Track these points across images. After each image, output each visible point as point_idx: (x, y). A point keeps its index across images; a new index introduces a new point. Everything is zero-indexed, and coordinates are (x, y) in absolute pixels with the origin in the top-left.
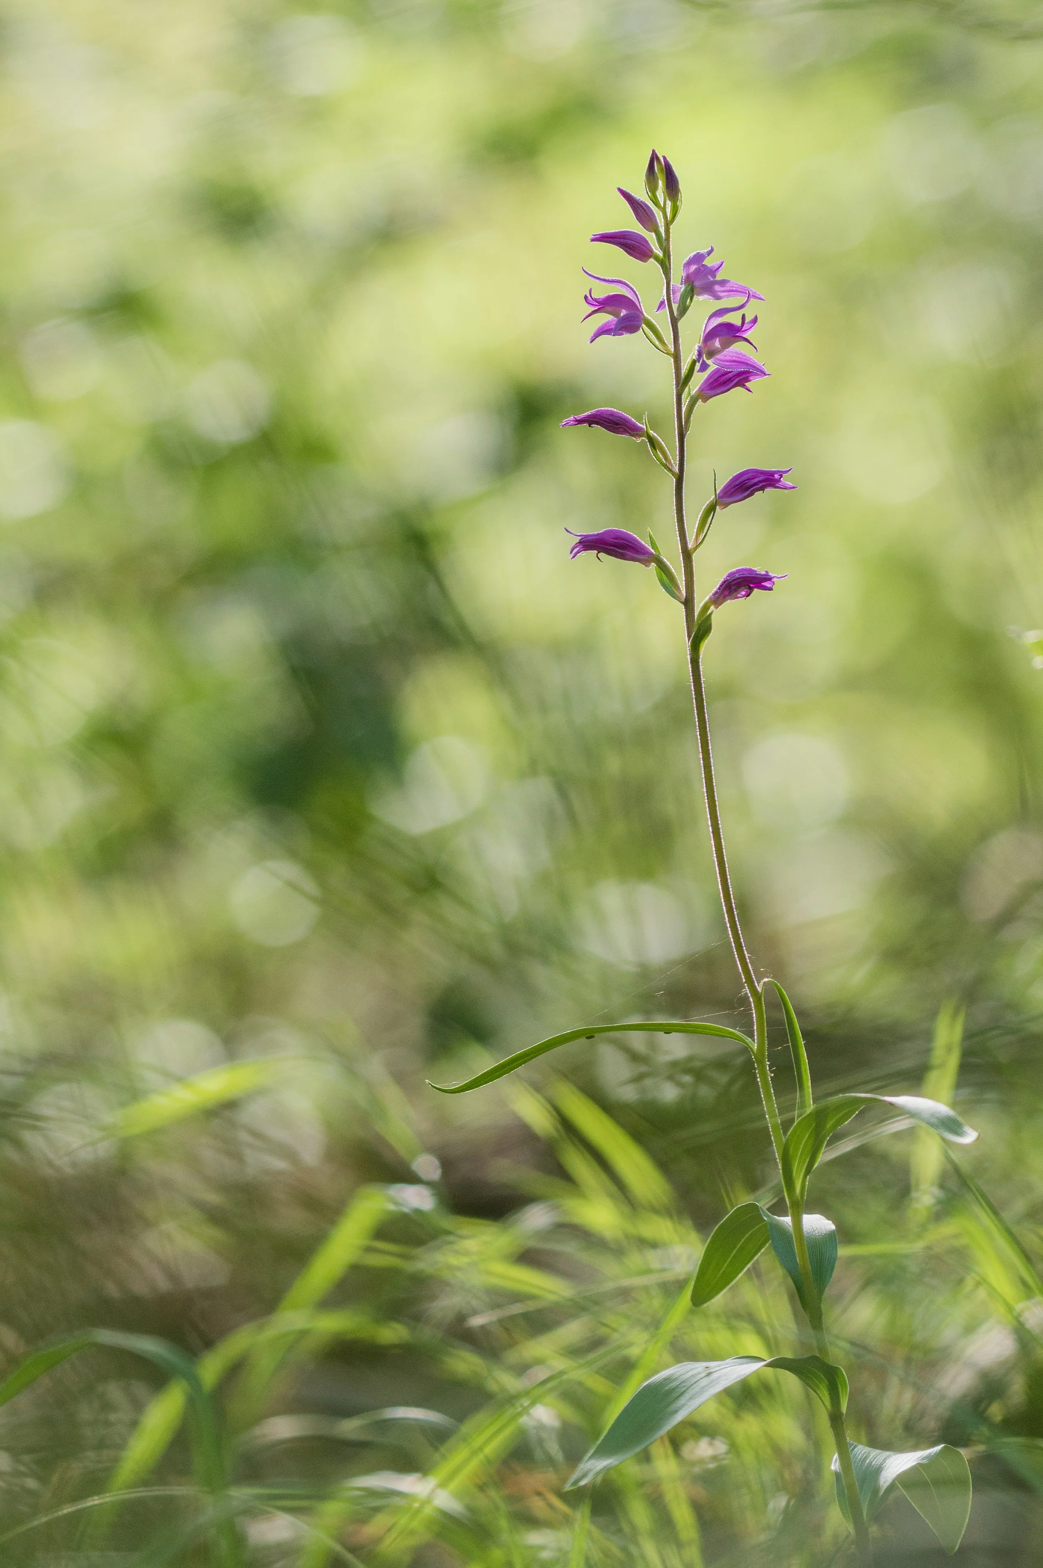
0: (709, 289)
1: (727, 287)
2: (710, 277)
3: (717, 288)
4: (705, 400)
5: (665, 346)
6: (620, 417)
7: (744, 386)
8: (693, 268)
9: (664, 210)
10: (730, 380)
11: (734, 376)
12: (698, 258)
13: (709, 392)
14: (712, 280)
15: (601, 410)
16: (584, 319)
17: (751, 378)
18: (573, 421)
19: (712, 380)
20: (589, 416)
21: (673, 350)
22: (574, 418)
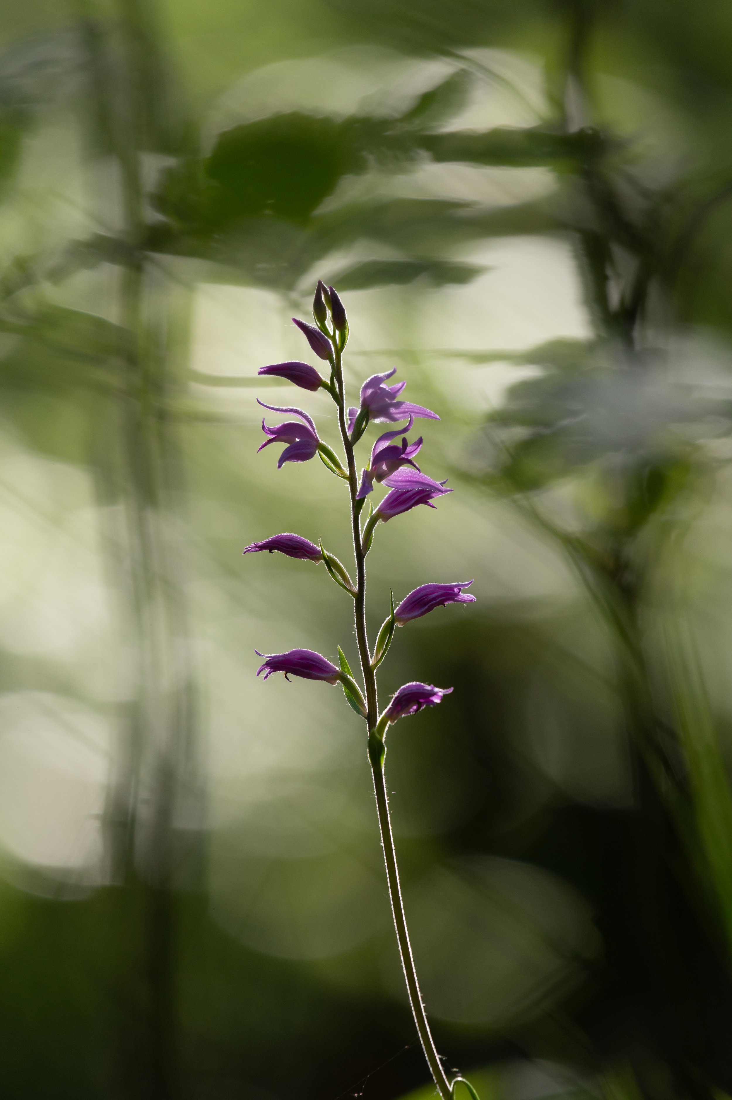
0: (383, 411)
1: (402, 409)
2: (387, 400)
3: (392, 410)
4: (386, 518)
5: (341, 470)
6: (298, 542)
7: (426, 503)
8: (370, 391)
9: (333, 338)
10: (410, 498)
11: (414, 494)
12: (376, 382)
13: (388, 511)
14: (389, 402)
15: (281, 536)
16: (261, 448)
17: (433, 495)
18: (254, 547)
19: (391, 500)
20: (269, 543)
21: (348, 473)
22: (255, 544)
